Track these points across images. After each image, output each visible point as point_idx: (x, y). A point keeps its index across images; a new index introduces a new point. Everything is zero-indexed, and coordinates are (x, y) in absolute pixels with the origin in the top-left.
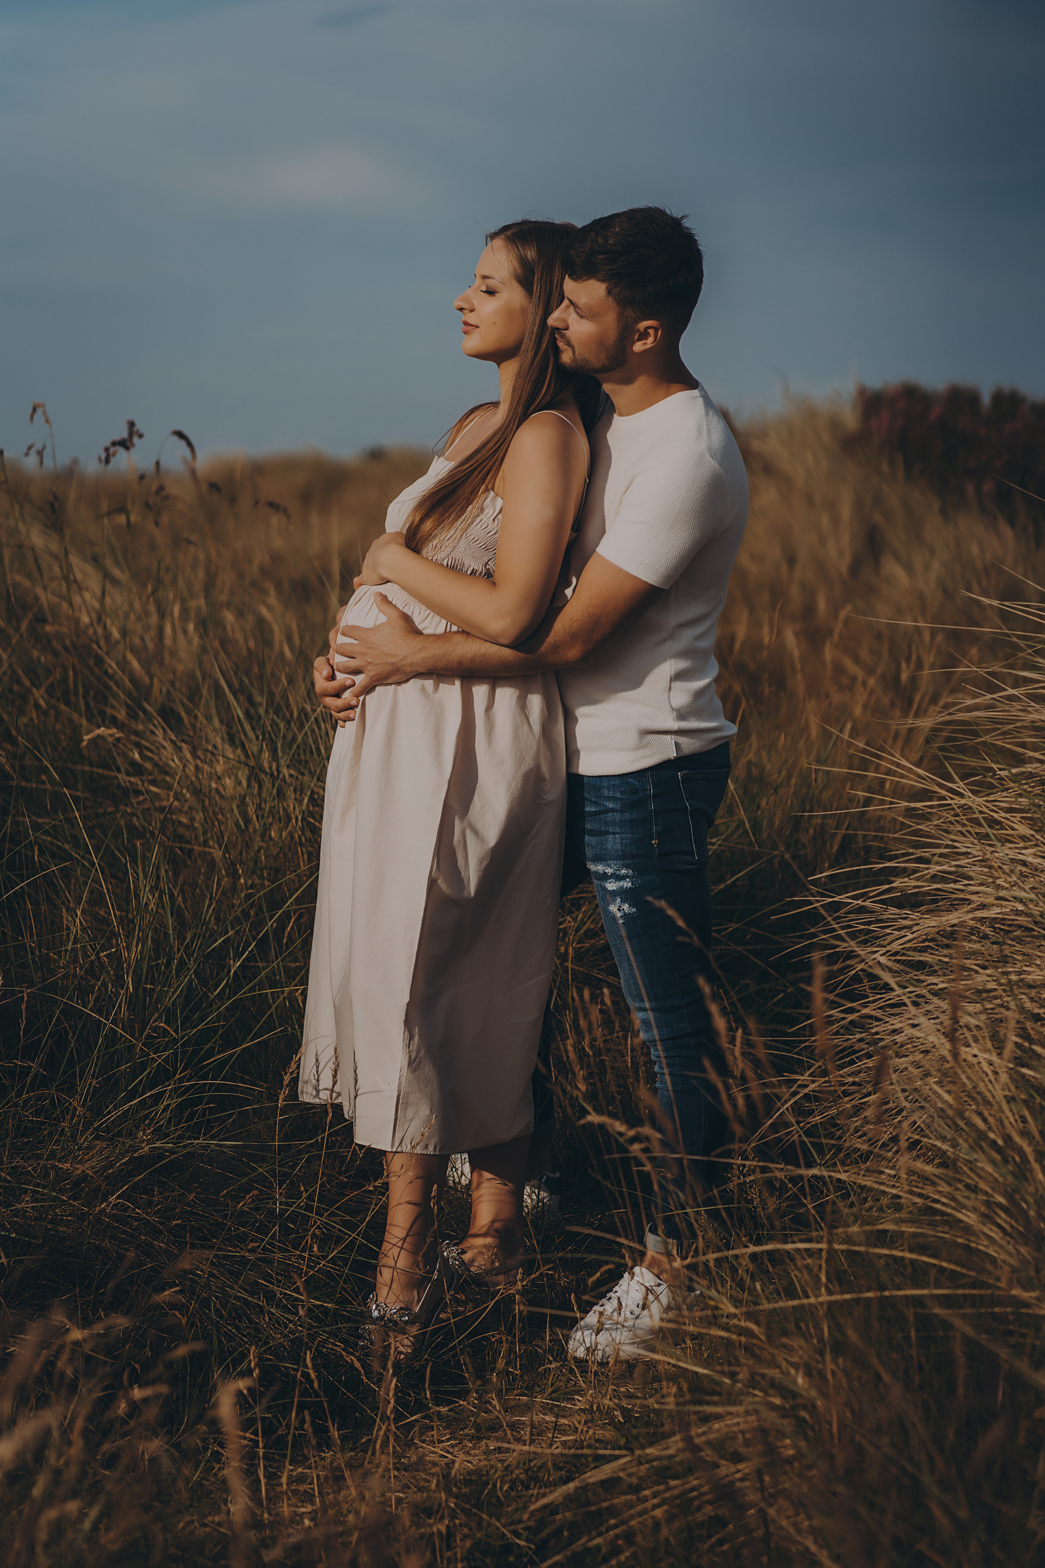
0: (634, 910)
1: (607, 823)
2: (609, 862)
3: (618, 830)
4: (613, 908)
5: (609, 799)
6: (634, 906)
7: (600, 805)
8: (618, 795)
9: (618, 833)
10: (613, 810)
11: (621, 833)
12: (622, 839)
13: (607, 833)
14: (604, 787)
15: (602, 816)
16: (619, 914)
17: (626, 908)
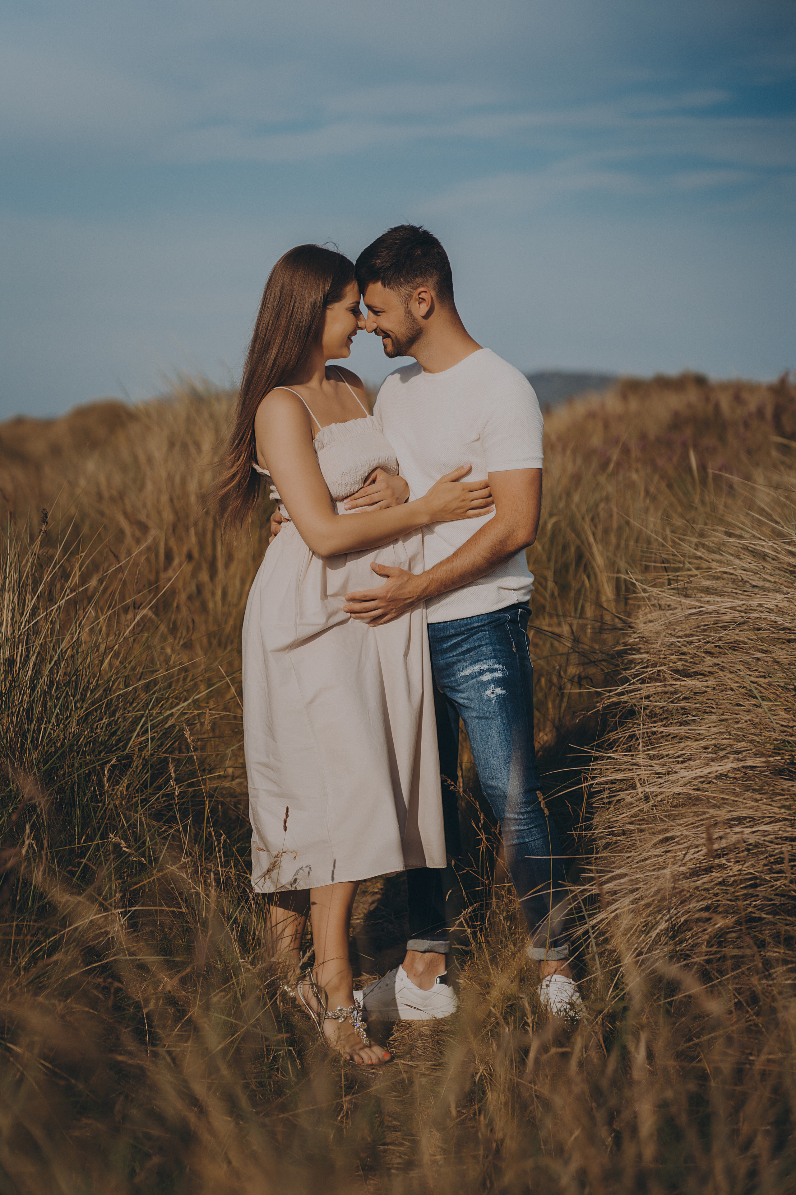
2: (485, 662)
6: (504, 689)
11: (492, 643)
12: (494, 647)
16: (492, 696)
17: (499, 691)
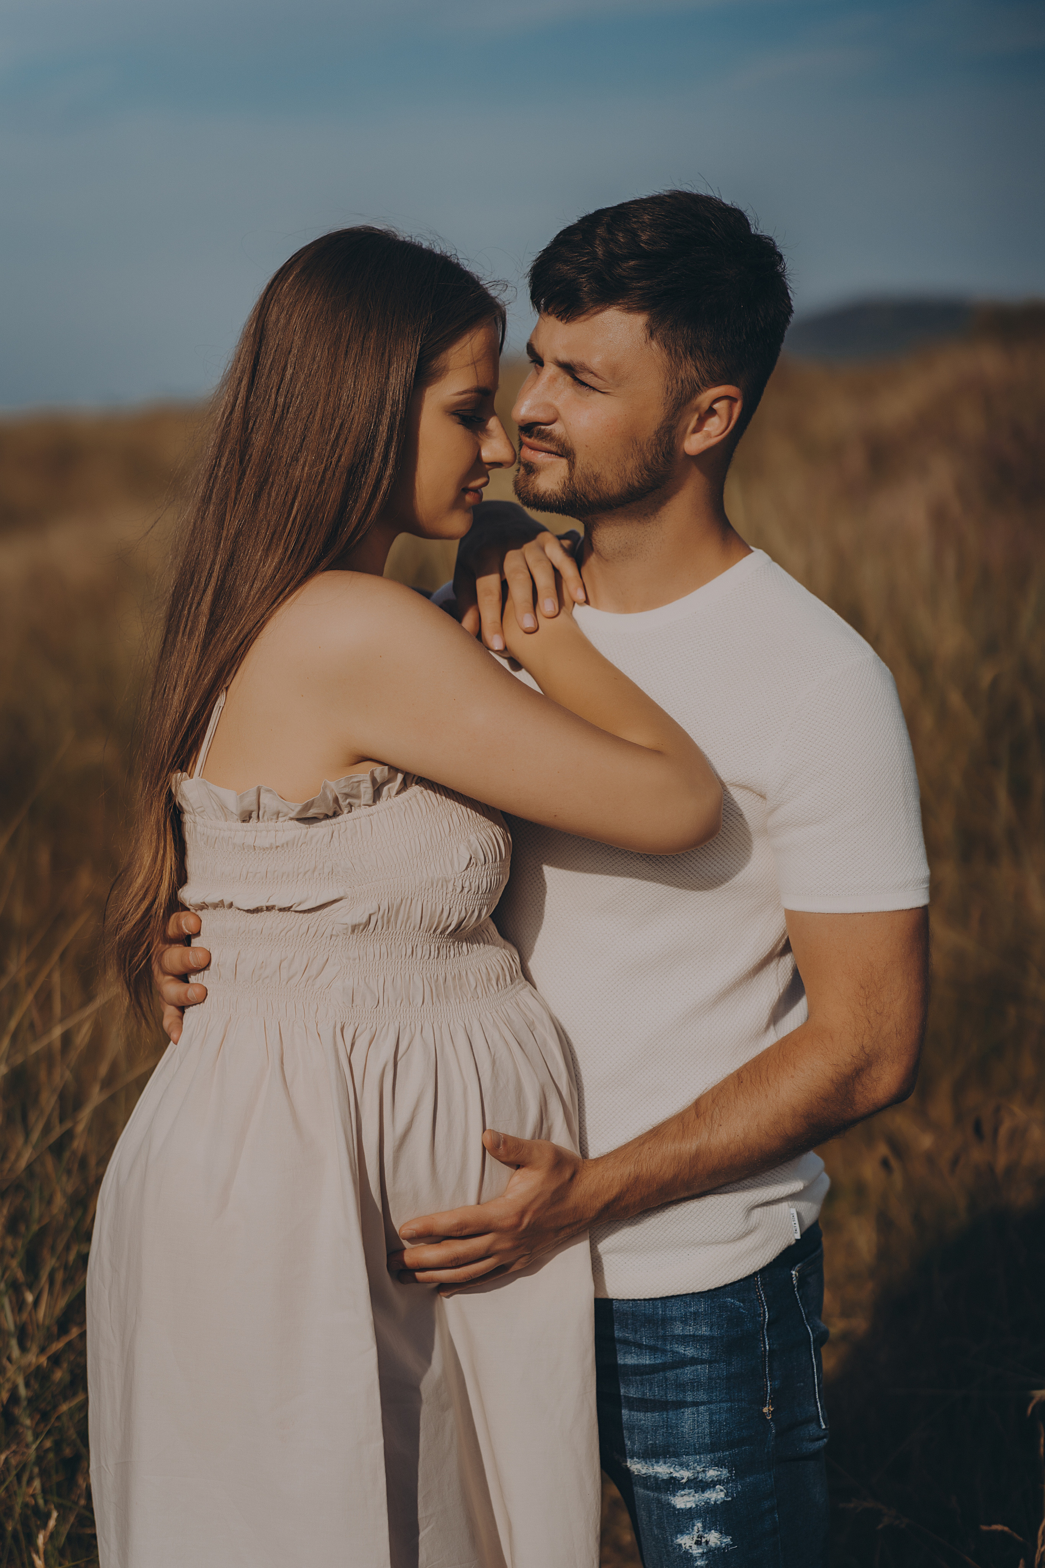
0: (728, 1540)
1: (681, 1387)
2: (685, 1458)
3: (702, 1396)
4: (686, 1541)
5: (684, 1339)
6: (727, 1534)
7: (664, 1352)
8: (704, 1331)
9: (703, 1403)
10: (694, 1361)
11: (710, 1402)
12: (711, 1414)
13: (681, 1405)
14: (673, 1319)
15: (670, 1374)
16: (696, 1551)
17: (714, 1538)
